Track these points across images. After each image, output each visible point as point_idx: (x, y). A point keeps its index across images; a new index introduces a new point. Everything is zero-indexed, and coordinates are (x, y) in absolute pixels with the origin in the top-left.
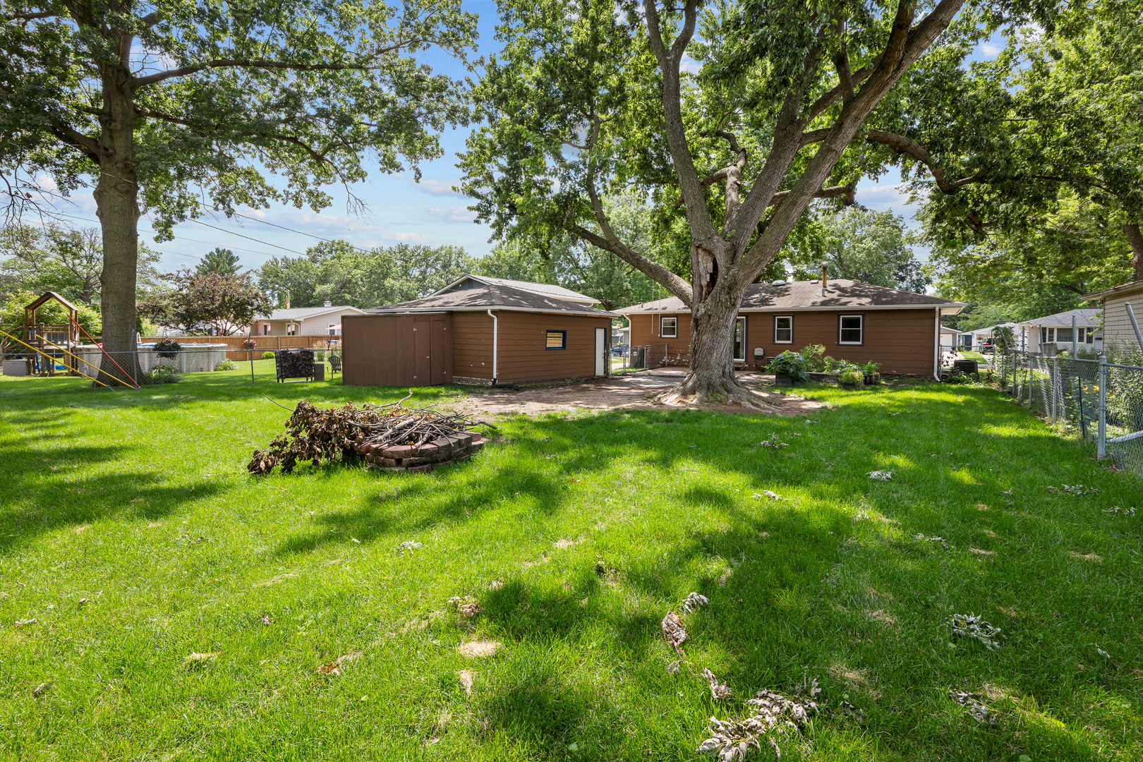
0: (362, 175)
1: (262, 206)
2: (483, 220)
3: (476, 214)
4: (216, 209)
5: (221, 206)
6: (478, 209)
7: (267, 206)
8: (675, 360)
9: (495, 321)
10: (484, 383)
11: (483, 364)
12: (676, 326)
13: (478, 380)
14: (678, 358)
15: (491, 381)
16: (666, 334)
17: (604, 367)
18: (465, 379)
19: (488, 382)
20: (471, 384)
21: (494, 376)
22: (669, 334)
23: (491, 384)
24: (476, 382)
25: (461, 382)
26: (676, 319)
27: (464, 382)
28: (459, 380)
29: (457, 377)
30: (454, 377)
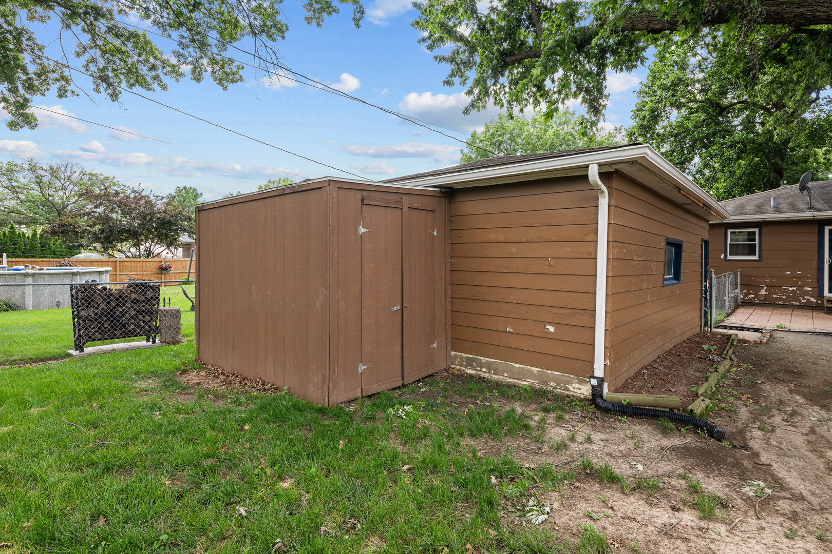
0: (280, 30)
1: (155, 86)
2: (457, 80)
3: (448, 68)
4: (98, 90)
5: (103, 86)
6: (452, 60)
7: (164, 88)
8: (757, 295)
9: (604, 202)
10: (553, 384)
11: (552, 329)
12: (757, 242)
13: (532, 372)
14: (763, 292)
15: (581, 382)
16: (736, 254)
17: (706, 315)
18: (487, 362)
19: (571, 383)
20: (505, 378)
21: (599, 372)
22: (743, 255)
23: (584, 390)
24: (522, 375)
25: (473, 368)
26: (757, 230)
27: (484, 370)
28: (469, 363)
29: (464, 355)
30: (453, 353)
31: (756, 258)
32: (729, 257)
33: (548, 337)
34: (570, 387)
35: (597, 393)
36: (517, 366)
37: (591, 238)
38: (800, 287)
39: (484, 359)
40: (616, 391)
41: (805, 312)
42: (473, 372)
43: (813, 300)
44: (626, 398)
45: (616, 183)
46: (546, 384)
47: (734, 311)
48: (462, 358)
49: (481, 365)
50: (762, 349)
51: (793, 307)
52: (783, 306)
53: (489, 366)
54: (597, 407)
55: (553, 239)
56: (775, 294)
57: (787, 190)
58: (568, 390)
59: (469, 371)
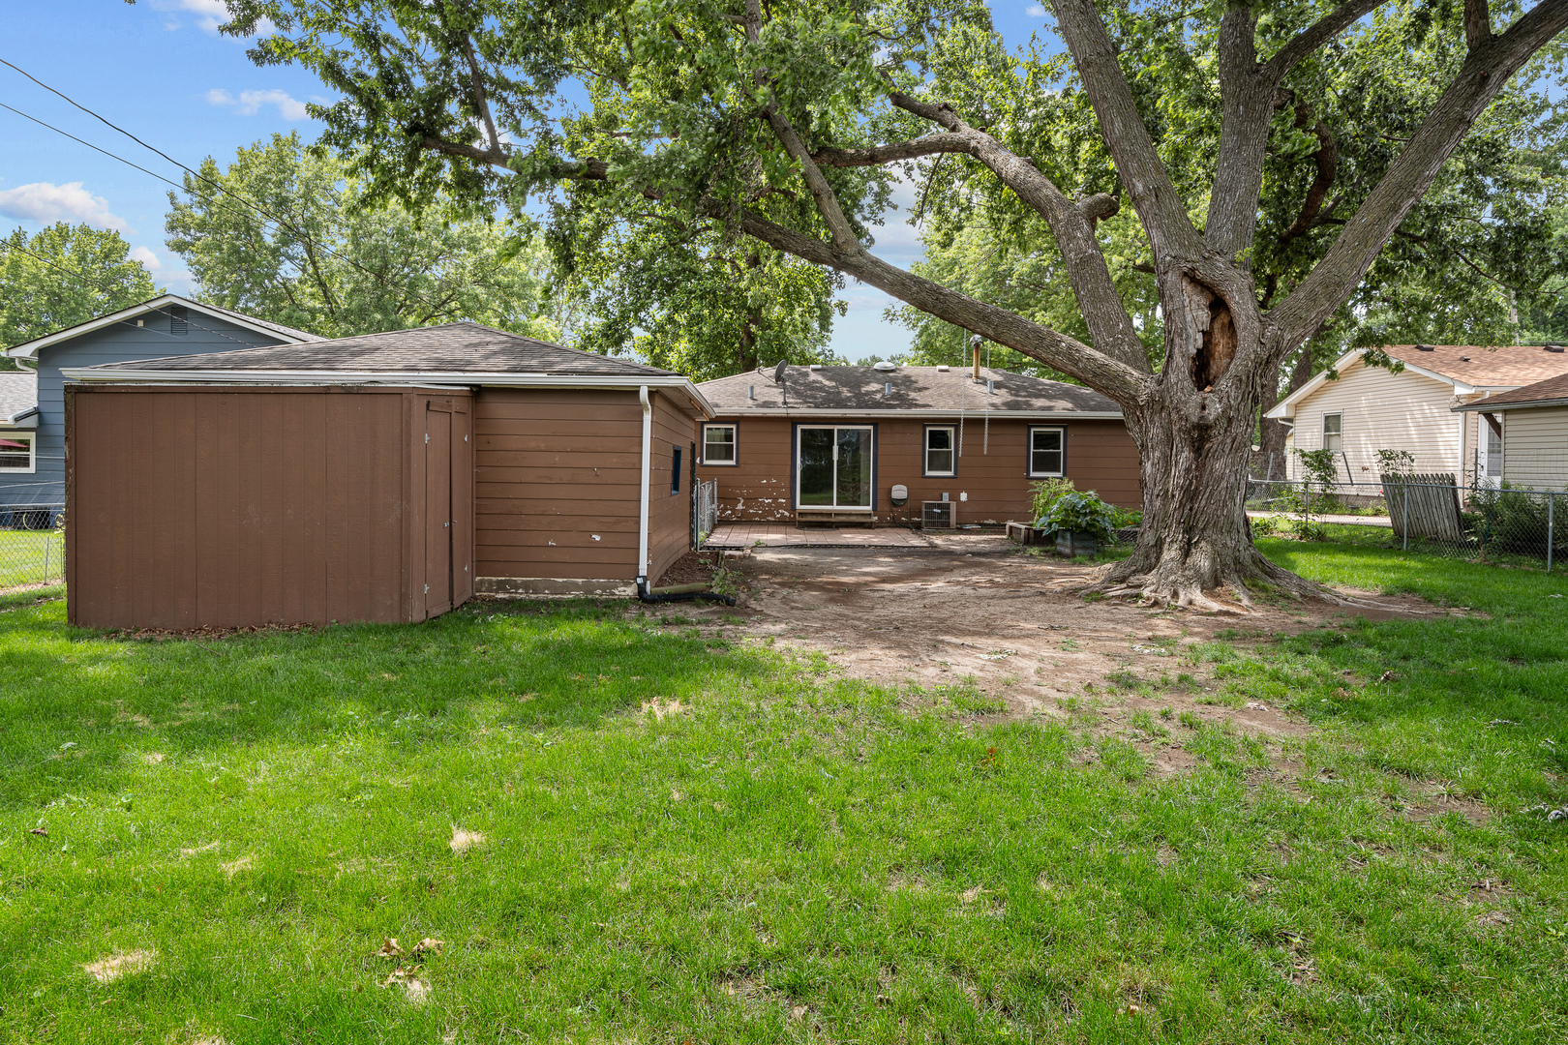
8: (734, 511)
9: (647, 418)
10: (599, 591)
11: (598, 538)
12: (734, 442)
13: (576, 584)
14: (740, 507)
15: (626, 585)
16: (713, 458)
17: (692, 532)
18: (524, 582)
19: (617, 587)
20: (547, 595)
21: (643, 571)
22: (719, 459)
23: (630, 591)
24: (566, 588)
25: (506, 591)
26: (734, 427)
27: (520, 591)
28: (501, 586)
29: (494, 579)
30: (478, 578)
31: (732, 463)
32: (706, 462)
33: (596, 546)
34: (617, 592)
35: (641, 589)
36: (560, 580)
37: (636, 450)
38: (775, 499)
39: (519, 579)
40: (656, 586)
41: (779, 528)
42: (506, 596)
43: (787, 514)
44: (666, 589)
45: (658, 402)
46: (592, 593)
47: (712, 532)
48: (490, 582)
49: (516, 586)
50: (746, 562)
51: (768, 523)
52: (759, 523)
53: (526, 586)
54: (645, 600)
55: (600, 449)
56: (752, 508)
57: (762, 378)
58: (614, 594)
59: (500, 596)
